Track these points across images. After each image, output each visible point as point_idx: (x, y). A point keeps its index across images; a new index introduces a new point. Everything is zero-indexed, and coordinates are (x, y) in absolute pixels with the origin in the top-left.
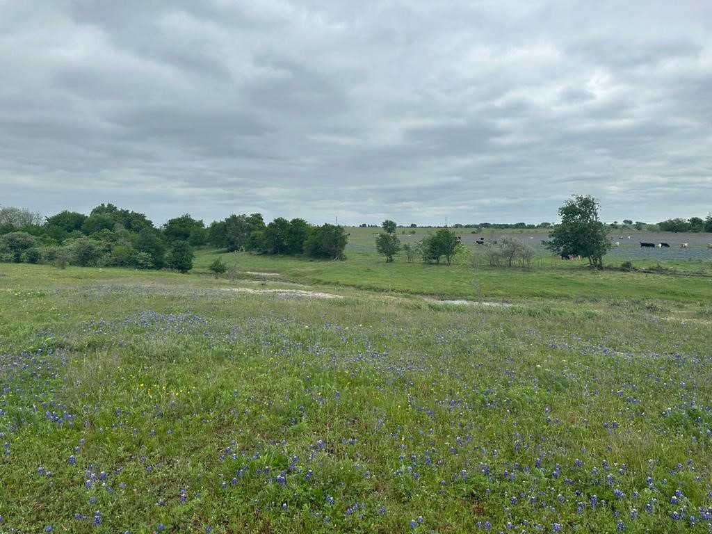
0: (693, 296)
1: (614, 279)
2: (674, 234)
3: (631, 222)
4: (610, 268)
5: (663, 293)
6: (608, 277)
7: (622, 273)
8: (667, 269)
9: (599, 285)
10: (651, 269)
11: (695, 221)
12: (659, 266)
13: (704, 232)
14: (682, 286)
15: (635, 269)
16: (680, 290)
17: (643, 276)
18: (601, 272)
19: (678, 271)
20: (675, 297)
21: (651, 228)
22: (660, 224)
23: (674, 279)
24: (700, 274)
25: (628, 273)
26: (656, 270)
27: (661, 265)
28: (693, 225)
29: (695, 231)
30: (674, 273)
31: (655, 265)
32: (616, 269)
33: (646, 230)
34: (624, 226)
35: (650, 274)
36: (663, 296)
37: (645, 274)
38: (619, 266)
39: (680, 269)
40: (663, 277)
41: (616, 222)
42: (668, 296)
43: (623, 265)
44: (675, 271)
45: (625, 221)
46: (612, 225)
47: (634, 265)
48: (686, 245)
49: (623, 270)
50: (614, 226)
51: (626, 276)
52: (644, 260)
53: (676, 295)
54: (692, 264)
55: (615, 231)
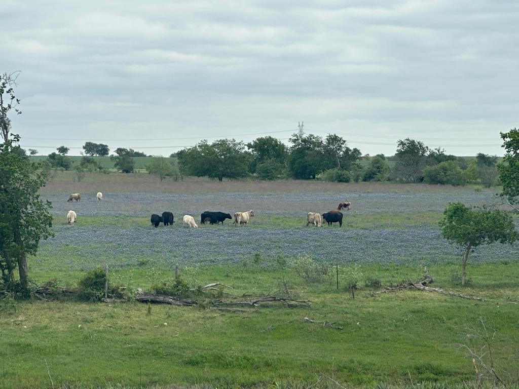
0: (268, 365)
1: (61, 327)
2: (215, 184)
3: (103, 150)
4: (50, 294)
5: (192, 363)
6: (45, 322)
7: (85, 306)
8: (200, 291)
9: (22, 349)
10: (159, 292)
11: (266, 147)
12: (179, 283)
13: (289, 176)
14: (240, 340)
15: (117, 295)
16: (236, 350)
17: (139, 313)
18: (24, 305)
19: (227, 296)
20: (222, 373)
21: (157, 167)
22: (181, 155)
23: (219, 319)
24: (282, 301)
25: (101, 306)
26: (172, 294)
27: (187, 280)
28: (260, 159)
29: (267, 175)
30: (218, 301)
31: (169, 281)
32: (67, 295)
33: (144, 171)
34: (85, 161)
35: (155, 308)
36: (192, 371)
37: (144, 308)
38: (75, 285)
39: (233, 289)
40: (191, 314)
41: (63, 150)
42: (207, 371)
43: (86, 283)
44: (221, 294)
45: (89, 147)
46: (53, 156)
47: (113, 281)
48: (245, 215)
49: (84, 298)
50: (59, 161)
51: (95, 315)
52: (142, 264)
53: (226, 366)
54: (264, 271)
55: (61, 175)
